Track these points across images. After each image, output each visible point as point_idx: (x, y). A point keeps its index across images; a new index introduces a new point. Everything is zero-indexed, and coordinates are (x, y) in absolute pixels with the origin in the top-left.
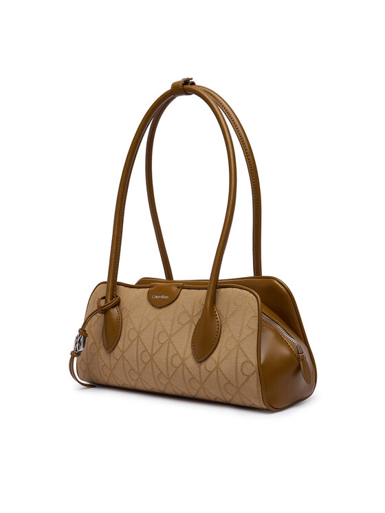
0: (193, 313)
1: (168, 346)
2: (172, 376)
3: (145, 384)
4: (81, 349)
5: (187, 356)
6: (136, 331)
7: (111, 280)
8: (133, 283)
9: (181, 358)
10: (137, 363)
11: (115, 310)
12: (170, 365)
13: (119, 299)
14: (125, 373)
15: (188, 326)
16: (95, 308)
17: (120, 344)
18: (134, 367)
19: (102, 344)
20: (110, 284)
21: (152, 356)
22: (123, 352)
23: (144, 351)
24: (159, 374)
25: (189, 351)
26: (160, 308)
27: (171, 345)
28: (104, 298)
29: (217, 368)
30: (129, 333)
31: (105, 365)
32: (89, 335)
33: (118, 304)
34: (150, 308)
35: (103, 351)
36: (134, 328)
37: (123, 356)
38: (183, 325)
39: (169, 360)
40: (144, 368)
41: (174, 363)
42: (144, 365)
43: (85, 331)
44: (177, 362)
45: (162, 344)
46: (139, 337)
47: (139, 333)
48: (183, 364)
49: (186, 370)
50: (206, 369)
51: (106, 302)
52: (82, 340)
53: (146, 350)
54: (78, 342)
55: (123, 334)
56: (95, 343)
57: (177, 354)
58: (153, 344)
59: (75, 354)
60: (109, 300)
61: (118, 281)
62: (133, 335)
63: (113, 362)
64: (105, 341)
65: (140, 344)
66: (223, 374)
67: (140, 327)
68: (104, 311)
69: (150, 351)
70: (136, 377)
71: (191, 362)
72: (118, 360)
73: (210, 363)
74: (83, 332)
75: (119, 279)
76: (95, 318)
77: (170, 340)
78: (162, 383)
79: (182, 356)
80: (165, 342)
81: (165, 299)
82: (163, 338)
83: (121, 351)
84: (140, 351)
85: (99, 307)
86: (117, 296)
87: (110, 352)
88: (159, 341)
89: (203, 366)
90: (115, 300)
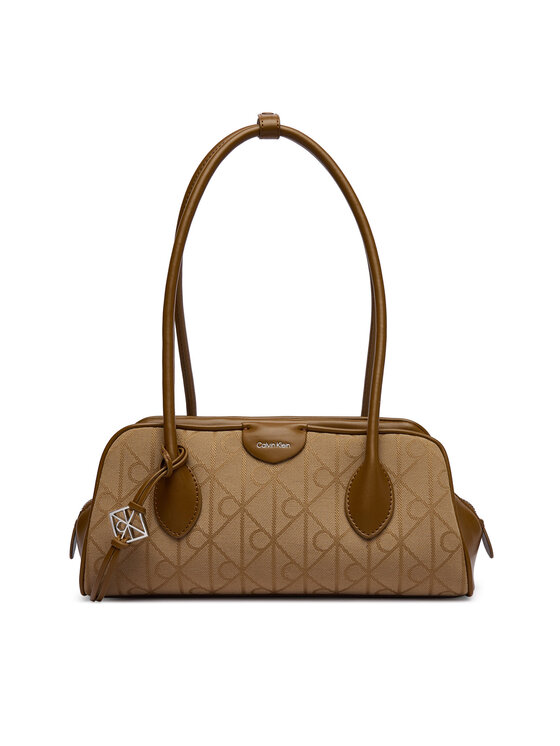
0: (337, 469)
1: (306, 521)
2: (314, 564)
5: (342, 532)
6: (236, 501)
9: (331, 536)
10: (242, 552)
12: (311, 548)
14: (211, 568)
15: (332, 489)
18: (232, 557)
19: (155, 526)
21: (274, 538)
22: (211, 536)
23: (256, 532)
24: (287, 564)
25: (345, 526)
26: (275, 464)
27: (310, 519)
29: (401, 545)
30: (220, 505)
31: (165, 560)
35: (160, 538)
36: (231, 497)
37: (209, 542)
38: (326, 488)
39: (310, 541)
40: (256, 557)
41: (319, 544)
42: (256, 552)
44: (325, 542)
45: (291, 517)
46: (243, 510)
47: (243, 505)
48: (337, 544)
49: (342, 553)
50: (380, 548)
53: (261, 530)
55: (205, 507)
57: (324, 531)
58: (274, 519)
62: (231, 509)
65: (247, 520)
66: (411, 553)
67: (244, 495)
69: (268, 530)
70: (233, 573)
71: (352, 541)
72: (198, 549)
73: (387, 540)
77: (306, 512)
79: (333, 533)
80: (298, 515)
82: (294, 510)
83: (205, 535)
84: (249, 531)
85: (170, 464)
87: (181, 539)
88: (286, 514)
89: (374, 545)
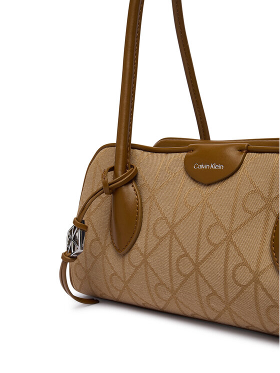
1: (227, 251)
2: (234, 299)
3: (182, 306)
4: (78, 250)
5: (262, 267)
6: (168, 223)
7: (122, 141)
8: (151, 144)
9: (251, 271)
10: (171, 275)
11: (131, 189)
12: (230, 281)
13: (136, 172)
14: (149, 287)
15: (262, 216)
16: (99, 185)
17: (140, 242)
18: (164, 280)
19: (109, 241)
20: (122, 147)
21: (197, 266)
22: (146, 256)
23: (181, 257)
24: (209, 295)
26: (209, 185)
27: (232, 248)
28: (112, 169)
30: (155, 225)
31: (115, 274)
32: (90, 228)
33: (134, 179)
34: (191, 186)
35: (111, 252)
36: (165, 218)
37: (145, 262)
38: (254, 215)
39: (230, 273)
40: (182, 284)
41: (238, 278)
42: (182, 278)
43: (83, 222)
44: (244, 276)
45: (214, 244)
46: (172, 233)
47: (172, 227)
48: (256, 280)
49: (261, 293)
51: (116, 175)
52: (78, 235)
53: (186, 255)
54: (72, 239)
55: (144, 226)
56: (98, 239)
57: (245, 263)
58: (198, 245)
59: (68, 257)
60: (120, 172)
61: (132, 142)
62: (162, 230)
63: (130, 270)
64: (115, 237)
65: (175, 243)
67: (174, 217)
68: (114, 190)
69: (192, 255)
70: (167, 295)
72: (137, 268)
74: (80, 223)
75: (135, 140)
76: (97, 201)
77: (229, 239)
78: (213, 309)
79: (254, 267)
80: (221, 243)
81: (217, 170)
82: (218, 236)
83: (141, 254)
84: (176, 256)
85: (105, 184)
86: (132, 166)
87: (124, 255)
88: (209, 241)
90: (130, 173)
